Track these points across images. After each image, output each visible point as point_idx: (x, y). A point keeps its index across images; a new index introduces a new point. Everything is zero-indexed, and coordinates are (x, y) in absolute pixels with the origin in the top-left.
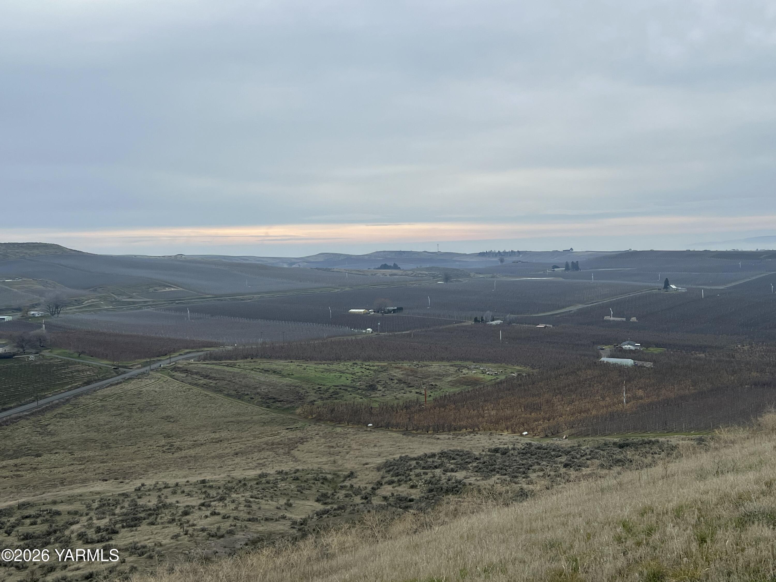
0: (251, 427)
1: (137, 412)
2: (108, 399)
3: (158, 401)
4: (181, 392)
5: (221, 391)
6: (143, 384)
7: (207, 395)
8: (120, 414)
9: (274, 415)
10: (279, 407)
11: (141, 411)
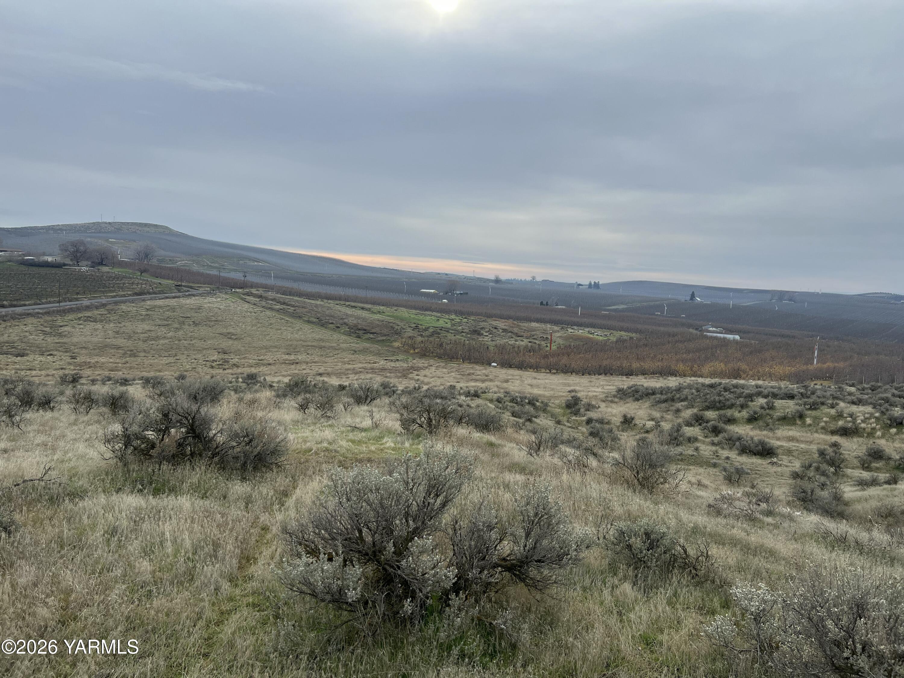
0: (338, 354)
1: (190, 325)
2: (157, 309)
3: (220, 318)
4: (251, 312)
5: (300, 317)
6: (206, 301)
7: (283, 319)
8: (167, 325)
9: (367, 345)
10: (372, 338)
11: (195, 324)
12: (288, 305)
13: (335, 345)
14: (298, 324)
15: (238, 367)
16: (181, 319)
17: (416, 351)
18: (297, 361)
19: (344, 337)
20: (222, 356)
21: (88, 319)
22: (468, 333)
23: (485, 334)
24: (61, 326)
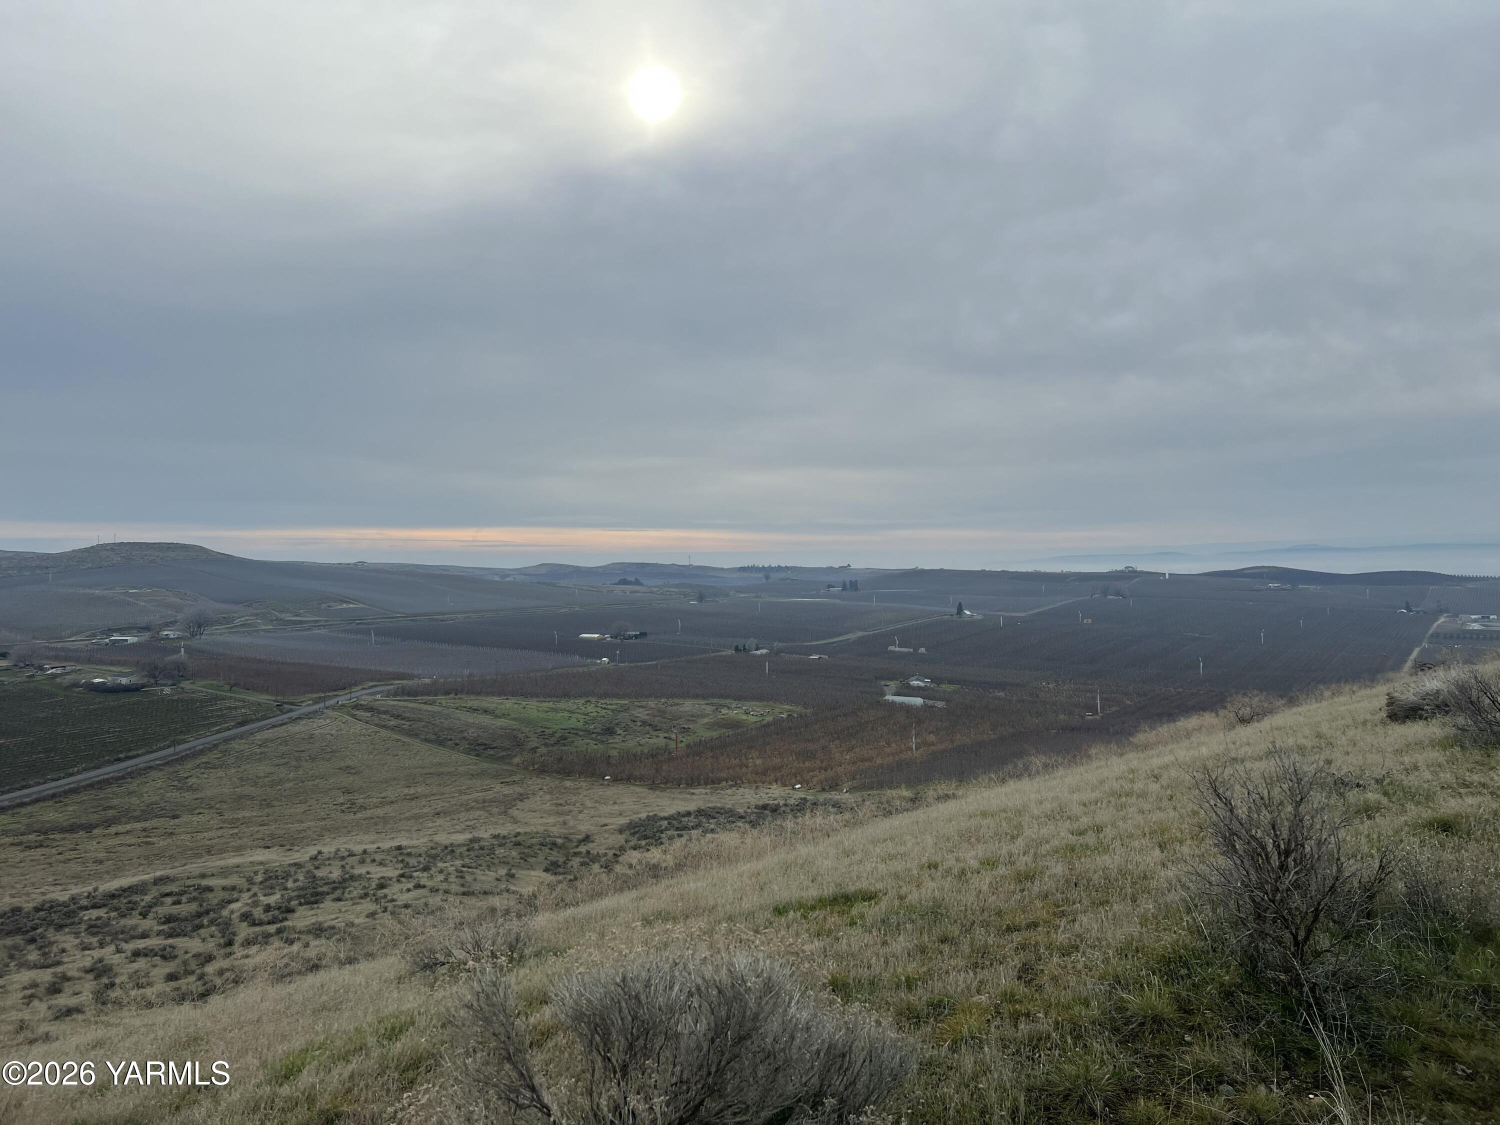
1: (307, 761)
2: (269, 744)
3: (335, 748)
6: (315, 725)
7: (399, 740)
8: (285, 764)
9: (485, 765)
10: (491, 755)
11: (313, 759)
12: (402, 719)
13: (453, 769)
14: (416, 744)
15: (365, 809)
16: (297, 754)
17: (536, 767)
18: (417, 795)
19: (463, 757)
20: (348, 797)
21: (208, 766)
22: (599, 734)
23: (619, 732)
24: (187, 778)
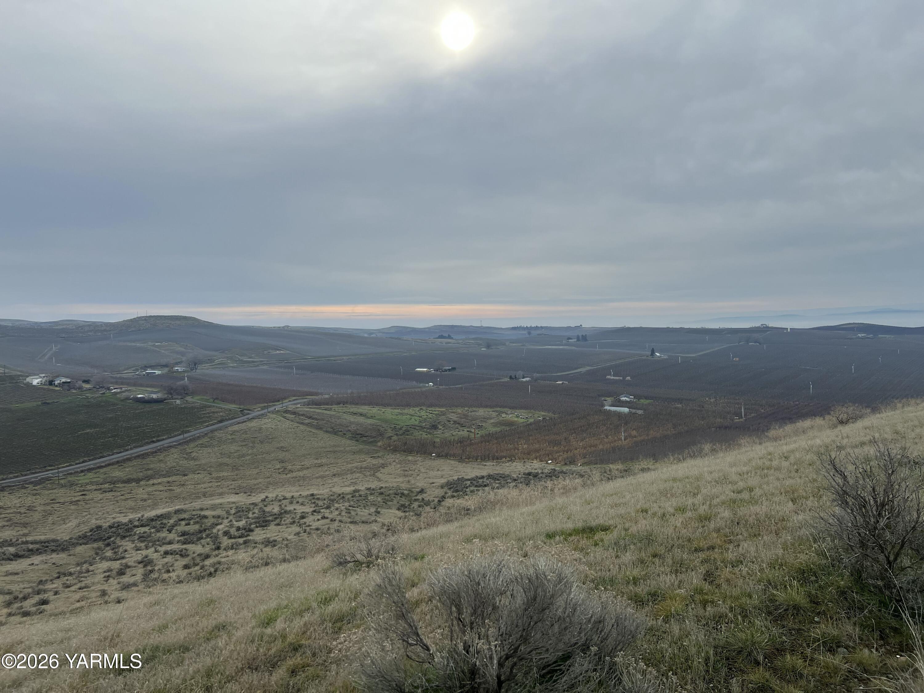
0: (344, 456)
3: (274, 436)
5: (321, 429)
7: (311, 431)
8: (246, 445)
9: (362, 447)
10: (365, 441)
13: (343, 449)
14: (321, 433)
15: (292, 472)
16: (253, 439)
17: (391, 448)
18: (322, 464)
19: (348, 442)
20: (282, 465)
21: (202, 446)
23: (440, 427)
24: (191, 453)
